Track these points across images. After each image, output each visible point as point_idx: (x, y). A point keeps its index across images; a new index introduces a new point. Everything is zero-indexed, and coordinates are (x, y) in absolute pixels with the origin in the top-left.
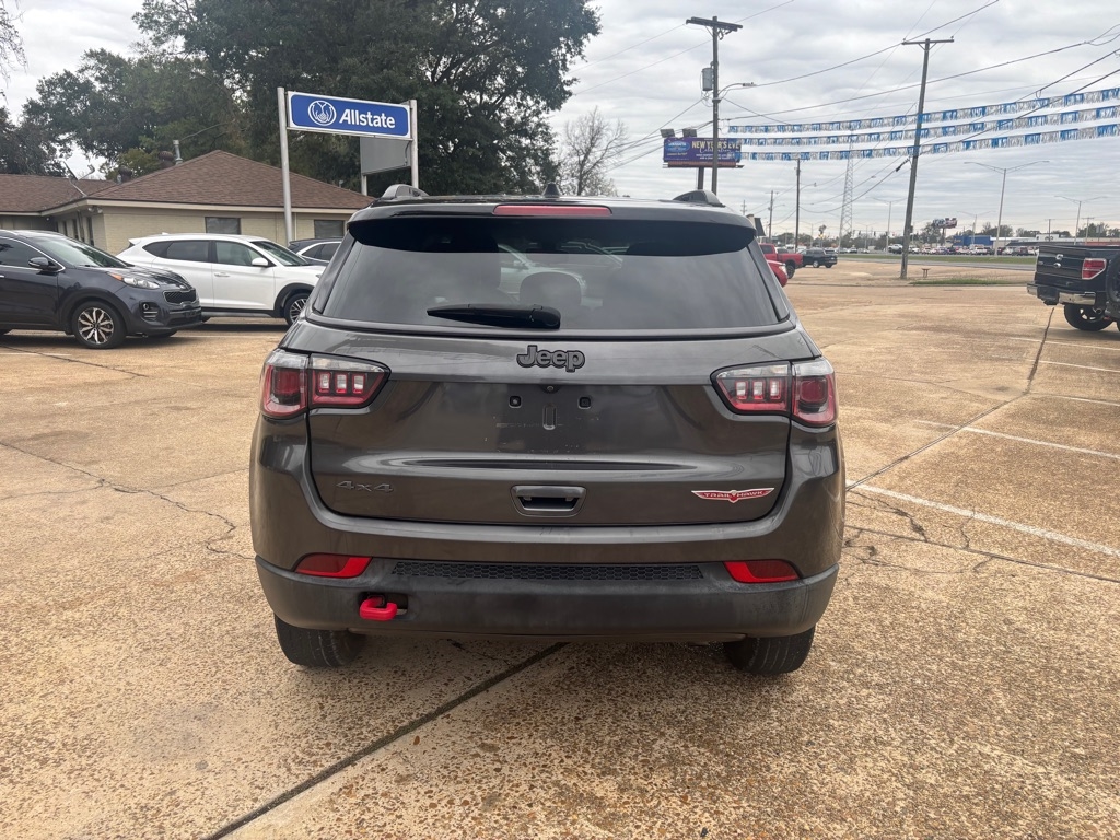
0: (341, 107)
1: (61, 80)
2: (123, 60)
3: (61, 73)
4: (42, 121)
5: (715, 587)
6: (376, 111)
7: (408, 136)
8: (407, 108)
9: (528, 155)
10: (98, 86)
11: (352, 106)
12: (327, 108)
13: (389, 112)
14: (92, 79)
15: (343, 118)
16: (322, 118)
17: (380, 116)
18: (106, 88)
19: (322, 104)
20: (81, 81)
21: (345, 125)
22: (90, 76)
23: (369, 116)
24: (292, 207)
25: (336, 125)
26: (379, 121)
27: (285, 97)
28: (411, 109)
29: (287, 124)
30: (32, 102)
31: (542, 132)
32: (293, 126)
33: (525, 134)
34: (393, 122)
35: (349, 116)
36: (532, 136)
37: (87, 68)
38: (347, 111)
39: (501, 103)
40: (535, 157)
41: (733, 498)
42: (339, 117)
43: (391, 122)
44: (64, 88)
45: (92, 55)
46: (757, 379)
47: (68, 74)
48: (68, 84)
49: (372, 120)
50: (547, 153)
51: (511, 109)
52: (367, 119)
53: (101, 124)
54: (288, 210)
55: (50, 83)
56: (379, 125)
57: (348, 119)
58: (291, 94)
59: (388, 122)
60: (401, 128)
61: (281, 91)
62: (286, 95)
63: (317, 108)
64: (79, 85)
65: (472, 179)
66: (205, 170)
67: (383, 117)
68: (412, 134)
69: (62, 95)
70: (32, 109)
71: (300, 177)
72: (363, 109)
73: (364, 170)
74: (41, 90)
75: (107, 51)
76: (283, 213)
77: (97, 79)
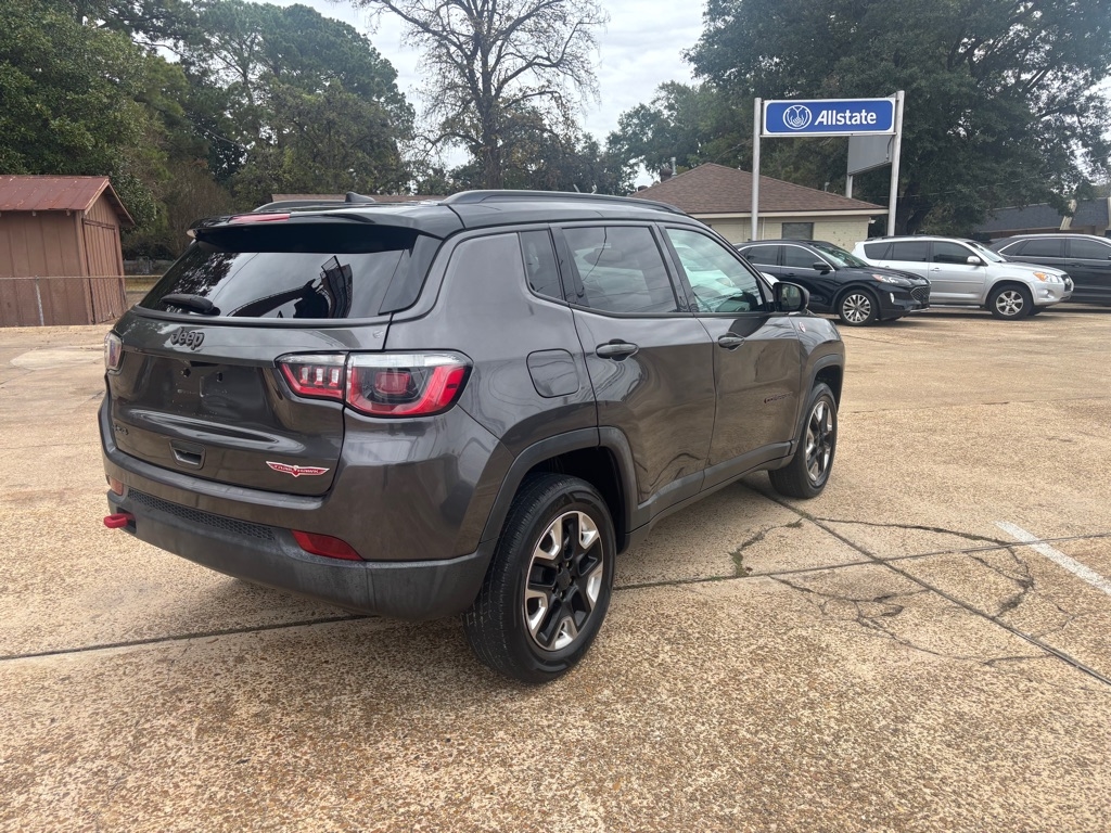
0: (817, 110)
1: (637, 113)
2: (688, 88)
3: (637, 106)
4: (619, 149)
5: (282, 550)
6: (856, 108)
7: (890, 131)
8: (892, 100)
9: (1074, 135)
10: (666, 113)
11: (828, 107)
12: (803, 112)
13: (869, 107)
14: (662, 108)
15: (819, 119)
16: (798, 122)
17: (860, 112)
18: (671, 115)
19: (797, 108)
20: (652, 111)
21: (821, 127)
22: (661, 106)
23: (848, 114)
24: (759, 212)
25: (811, 128)
26: (858, 118)
27: (761, 107)
28: (897, 102)
29: (761, 131)
30: (613, 135)
31: (1095, 107)
32: (767, 134)
33: (1072, 111)
34: (875, 117)
35: (825, 117)
36: (1081, 113)
37: (658, 99)
38: (824, 112)
39: (1042, 78)
40: (1082, 137)
41: (296, 473)
42: (814, 119)
43: (872, 117)
44: (639, 119)
45: (664, 87)
46: (321, 366)
47: (642, 107)
48: (643, 115)
49: (851, 118)
50: (1097, 131)
51: (1055, 86)
52: (845, 117)
53: (662, 147)
54: (755, 215)
55: (629, 116)
56: (858, 122)
57: (825, 120)
58: (767, 103)
59: (869, 118)
60: (883, 122)
61: (758, 101)
62: (762, 105)
63: (793, 113)
64: (650, 114)
65: (982, 169)
66: (690, 182)
67: (864, 114)
68: (896, 128)
69: (636, 125)
70: (614, 140)
71: (771, 181)
72: (840, 108)
73: (850, 169)
74: (621, 123)
75: (676, 82)
76: (750, 219)
77: (666, 107)
